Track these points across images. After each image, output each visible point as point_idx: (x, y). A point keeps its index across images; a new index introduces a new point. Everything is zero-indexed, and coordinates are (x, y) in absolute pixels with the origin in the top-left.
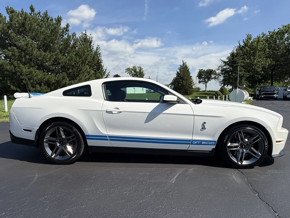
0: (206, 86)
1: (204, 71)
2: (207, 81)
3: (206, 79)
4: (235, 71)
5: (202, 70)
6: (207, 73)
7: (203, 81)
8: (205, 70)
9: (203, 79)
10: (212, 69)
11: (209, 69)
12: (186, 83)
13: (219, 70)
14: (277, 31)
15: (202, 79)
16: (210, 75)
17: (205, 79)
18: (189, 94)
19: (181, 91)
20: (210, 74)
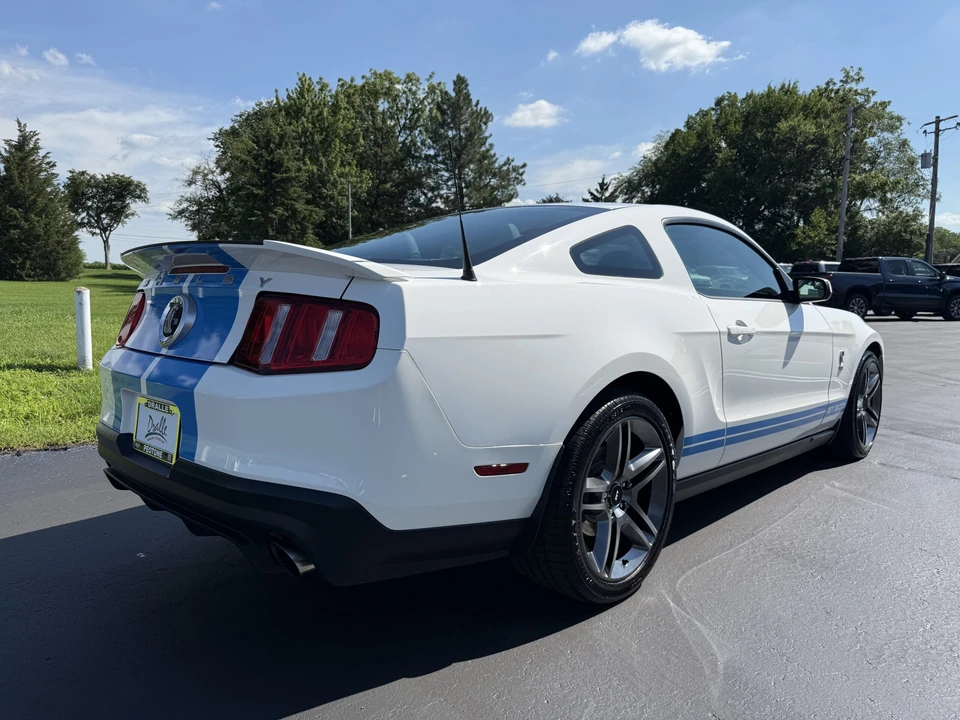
0: (106, 242)
1: (93, 182)
2: (109, 225)
3: (102, 212)
4: (283, 196)
5: (83, 173)
6: (106, 190)
7: (89, 222)
8: (99, 177)
9: (88, 214)
10: (127, 176)
11: (116, 176)
12: (46, 225)
13: (193, 186)
14: (359, 82)
15: (84, 214)
16: (124, 202)
17: (98, 216)
18: (63, 275)
19: (24, 263)
20: (121, 196)
